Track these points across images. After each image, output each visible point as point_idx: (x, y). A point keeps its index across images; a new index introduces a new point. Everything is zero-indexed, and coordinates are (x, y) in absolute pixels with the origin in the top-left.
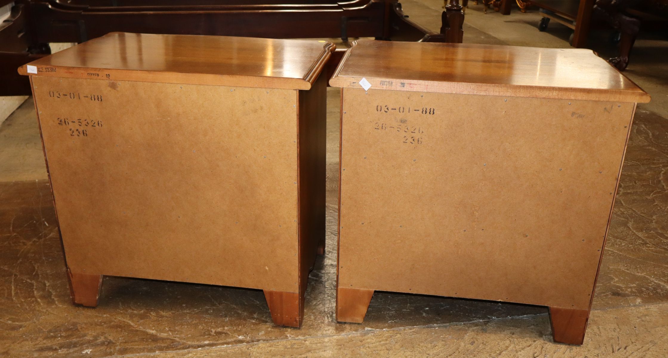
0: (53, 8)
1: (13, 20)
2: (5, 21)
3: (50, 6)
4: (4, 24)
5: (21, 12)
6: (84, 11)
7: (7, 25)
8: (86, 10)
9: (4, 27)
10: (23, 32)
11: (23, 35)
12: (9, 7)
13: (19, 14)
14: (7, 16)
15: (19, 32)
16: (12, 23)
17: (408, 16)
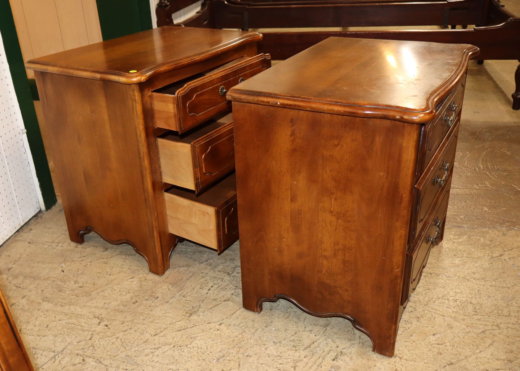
0: (228, 4)
1: (202, 11)
2: (197, 13)
3: (226, 3)
4: (197, 14)
5: (207, 7)
6: (248, 6)
7: (198, 15)
8: (249, 5)
9: (196, 16)
10: (207, 21)
11: (207, 23)
12: (200, 3)
13: (206, 8)
14: (199, 9)
15: (205, 21)
16: (201, 14)
17: (504, 6)
